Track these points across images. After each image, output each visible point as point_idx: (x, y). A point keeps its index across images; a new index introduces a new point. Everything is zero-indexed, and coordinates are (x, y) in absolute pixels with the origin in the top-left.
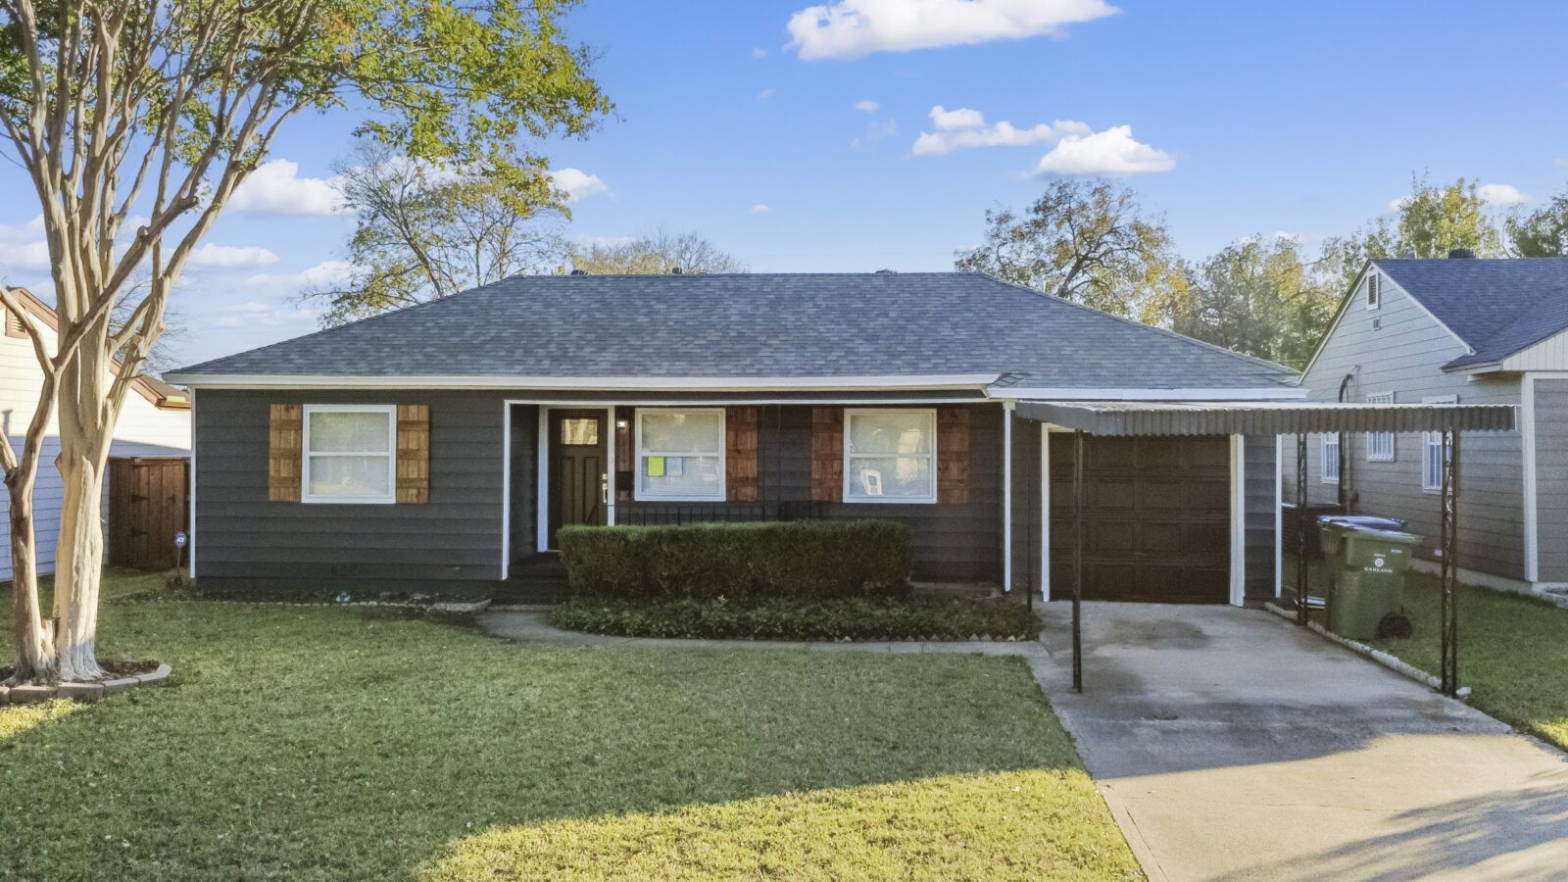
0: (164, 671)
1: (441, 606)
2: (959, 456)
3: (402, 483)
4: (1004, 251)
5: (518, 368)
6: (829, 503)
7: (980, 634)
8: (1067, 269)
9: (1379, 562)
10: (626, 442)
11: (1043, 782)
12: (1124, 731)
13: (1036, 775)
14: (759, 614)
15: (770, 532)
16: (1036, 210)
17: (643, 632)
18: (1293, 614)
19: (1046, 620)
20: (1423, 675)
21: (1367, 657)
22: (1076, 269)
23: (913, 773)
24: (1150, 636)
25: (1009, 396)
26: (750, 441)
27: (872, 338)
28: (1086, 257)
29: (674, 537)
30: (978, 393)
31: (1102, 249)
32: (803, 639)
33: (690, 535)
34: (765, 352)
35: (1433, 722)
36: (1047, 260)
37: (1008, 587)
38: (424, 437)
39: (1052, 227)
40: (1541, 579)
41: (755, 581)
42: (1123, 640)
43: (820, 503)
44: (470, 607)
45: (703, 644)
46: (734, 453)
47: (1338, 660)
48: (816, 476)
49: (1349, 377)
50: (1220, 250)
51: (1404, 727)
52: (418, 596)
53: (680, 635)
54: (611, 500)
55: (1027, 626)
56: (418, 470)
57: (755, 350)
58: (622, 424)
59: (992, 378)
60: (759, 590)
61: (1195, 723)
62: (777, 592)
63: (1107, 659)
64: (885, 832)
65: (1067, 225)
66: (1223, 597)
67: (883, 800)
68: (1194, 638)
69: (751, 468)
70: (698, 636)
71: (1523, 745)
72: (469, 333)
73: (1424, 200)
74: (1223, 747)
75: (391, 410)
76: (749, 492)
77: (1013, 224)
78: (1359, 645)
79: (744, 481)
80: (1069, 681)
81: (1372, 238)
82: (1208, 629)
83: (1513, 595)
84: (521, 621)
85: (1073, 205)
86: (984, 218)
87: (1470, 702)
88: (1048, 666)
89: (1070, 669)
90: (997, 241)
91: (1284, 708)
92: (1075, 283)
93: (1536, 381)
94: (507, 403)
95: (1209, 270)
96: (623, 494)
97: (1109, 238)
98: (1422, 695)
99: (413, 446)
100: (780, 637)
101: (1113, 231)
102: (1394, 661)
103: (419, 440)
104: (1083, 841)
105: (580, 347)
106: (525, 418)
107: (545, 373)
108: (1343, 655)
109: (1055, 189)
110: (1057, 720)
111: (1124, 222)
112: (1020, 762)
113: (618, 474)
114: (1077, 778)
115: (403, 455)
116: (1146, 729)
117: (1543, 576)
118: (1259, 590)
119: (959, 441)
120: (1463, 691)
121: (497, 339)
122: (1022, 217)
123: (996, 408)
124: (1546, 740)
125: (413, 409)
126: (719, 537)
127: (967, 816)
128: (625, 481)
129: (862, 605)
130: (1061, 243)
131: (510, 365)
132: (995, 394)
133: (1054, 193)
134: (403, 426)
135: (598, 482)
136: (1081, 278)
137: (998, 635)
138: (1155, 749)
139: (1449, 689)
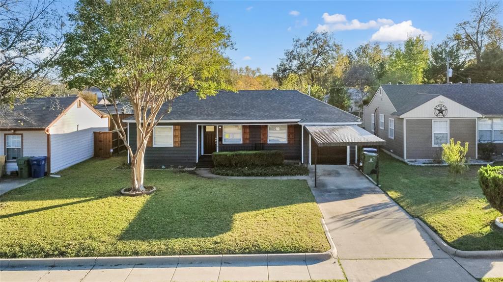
0: (155, 189)
1: (186, 169)
2: (292, 133)
3: (175, 142)
4: (298, 50)
5: (200, 118)
6: (265, 144)
7: (298, 174)
8: (316, 55)
9: (371, 160)
10: (221, 131)
11: (310, 204)
12: (323, 195)
13: (309, 203)
14: (255, 171)
15: (255, 154)
16: (307, 40)
17: (232, 175)
18: (358, 167)
19: (310, 170)
20: (375, 182)
21: (367, 178)
22: (318, 55)
23: (291, 204)
24: (329, 174)
25: (303, 124)
26: (248, 130)
28: (321, 53)
29: (236, 155)
30: (296, 122)
31: (325, 51)
32: (264, 176)
33: (240, 155)
34: (252, 113)
35: (373, 191)
36: (310, 54)
37: (303, 162)
38: (179, 132)
39: (311, 44)
40: (407, 159)
41: (253, 163)
42: (324, 175)
43: (263, 144)
44: (192, 169)
45: (245, 178)
46: (244, 133)
47: (362, 179)
48: (262, 138)
49: (377, 109)
50: (359, 46)
51: (368, 193)
52: (181, 167)
53: (240, 176)
54: (217, 145)
55: (306, 172)
56: (178, 139)
57: (249, 113)
58: (220, 127)
59: (299, 120)
60: (254, 166)
61: (334, 193)
62: (257, 165)
63: (321, 180)
64: (289, 212)
65: (316, 44)
66: (345, 163)
67: (288, 207)
68: (337, 174)
69: (248, 136)
70: (243, 176)
71: (384, 195)
72: (186, 108)
73: (410, 40)
74: (337, 198)
75: (172, 127)
76: (248, 141)
77: (301, 42)
78: (367, 176)
79: (246, 139)
80: (314, 185)
82: (341, 172)
84: (204, 172)
85: (318, 38)
86: (292, 40)
87: (380, 188)
88: (311, 183)
89: (314, 182)
90: (296, 47)
91: (349, 190)
92: (318, 59)
93: (406, 120)
94: (197, 125)
95: (356, 52)
96: (220, 142)
97: (327, 48)
98: (373, 186)
99: (177, 134)
100: (260, 176)
101: (328, 46)
102: (371, 179)
103: (178, 133)
104: (315, 213)
105: (212, 112)
106: (200, 127)
107: (206, 119)
108: (364, 177)
109: (312, 34)
110: (312, 193)
111: (331, 43)
112: (306, 201)
113: (219, 138)
114: (315, 204)
115: (175, 136)
116: (326, 194)
118: (352, 162)
119: (292, 130)
120: (380, 186)
121: (193, 110)
122: (303, 40)
123: (301, 126)
124: (387, 195)
125: (177, 127)
126: (245, 155)
127: (300, 210)
128: (221, 139)
129: (275, 168)
130: (314, 49)
131: (198, 117)
132: (300, 124)
133: (312, 35)
134: (175, 130)
135: (215, 139)
136: (320, 58)
137: (301, 174)
138: (327, 198)
139: (377, 185)
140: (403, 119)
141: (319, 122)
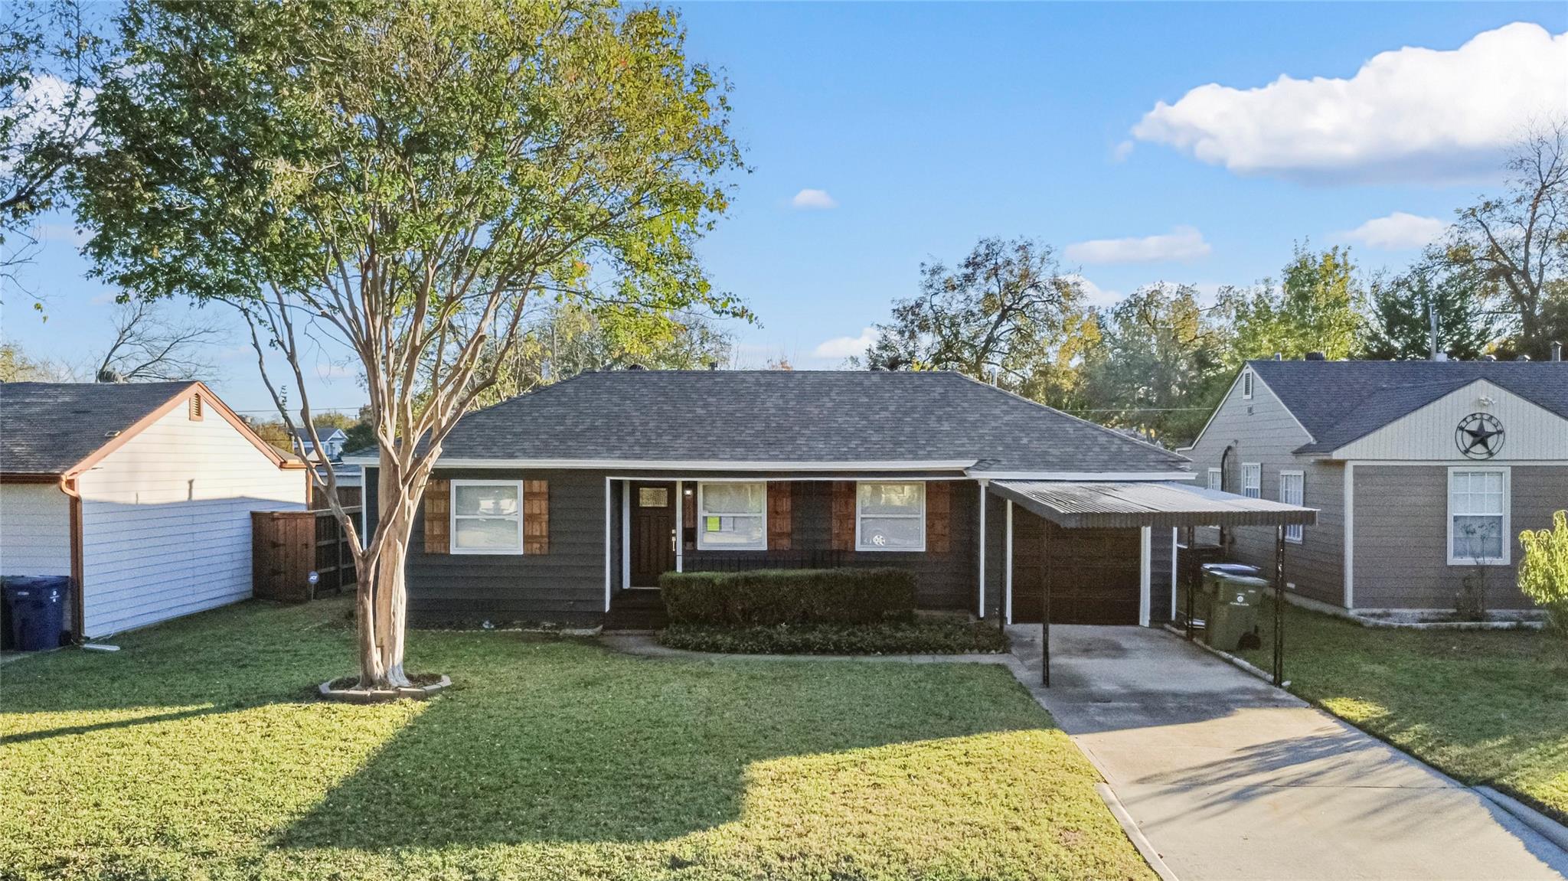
0: (446, 681)
1: (568, 631)
2: (942, 517)
3: (528, 539)
4: (936, 300)
5: (618, 453)
6: (845, 551)
7: (971, 649)
8: (994, 318)
9: (1240, 599)
10: (691, 505)
11: (1042, 736)
12: (1081, 710)
13: (1037, 732)
14: (814, 637)
15: (818, 578)
16: (967, 266)
17: (733, 650)
18: (1183, 632)
19: (1013, 638)
20: (1263, 673)
21: (1230, 662)
22: (1002, 318)
23: (968, 732)
24: (1087, 650)
25: (983, 477)
26: (786, 504)
27: (880, 429)
28: (1010, 308)
29: (747, 581)
30: (960, 473)
31: (1025, 301)
32: (848, 654)
33: (759, 580)
34: (801, 441)
35: (1265, 701)
36: (976, 310)
37: (982, 615)
38: (544, 504)
39: (980, 280)
40: (1355, 607)
41: (804, 612)
42: (1067, 652)
43: (838, 552)
44: (590, 632)
45: (779, 658)
46: (773, 513)
47: (1210, 665)
48: (835, 531)
49: (1229, 448)
50: (1128, 297)
51: (1247, 704)
52: (548, 625)
53: (761, 651)
54: (679, 552)
55: (1001, 642)
56: (540, 529)
57: (793, 439)
58: (688, 492)
59: (970, 463)
60: (807, 620)
61: (1121, 704)
62: (823, 620)
63: (1061, 666)
64: (964, 759)
65: (993, 279)
66: (1134, 620)
67: (958, 745)
68: (1116, 651)
69: (785, 525)
70: (773, 653)
71: (1314, 714)
72: (569, 422)
73: (1304, 265)
74: (1139, 718)
75: (519, 484)
76: (785, 544)
77: (945, 275)
78: (1225, 655)
79: (781, 535)
80: (1041, 681)
81: (1259, 296)
82: (1125, 644)
83: (1336, 617)
84: (631, 640)
85: (1000, 261)
86: (919, 270)
87: (1290, 690)
88: (1025, 673)
89: (1040, 673)
90: (931, 291)
91: (1176, 695)
92: (1001, 329)
93: (1355, 467)
94: (608, 479)
95: (1117, 315)
96: (689, 545)
97: (1031, 291)
98: (1260, 686)
99: (536, 511)
100: (831, 653)
101: (1034, 286)
102: (1247, 665)
103: (540, 506)
104: (1069, 762)
105: (660, 435)
106: (617, 486)
107: (639, 457)
108: (1214, 661)
109: (984, 246)
110: (1038, 703)
111: (1044, 278)
112: (1026, 726)
113: (684, 529)
114: (1058, 733)
115: (529, 518)
116: (1093, 708)
117: (1357, 603)
118: (1160, 614)
119: (944, 505)
120: (1286, 683)
121: (593, 428)
122: (954, 270)
123: (974, 484)
124: (1328, 711)
125: (536, 483)
126: (779, 582)
127: (1006, 751)
128: (690, 535)
129: (886, 629)
130: (989, 295)
131: (610, 451)
132: (974, 475)
133: (982, 250)
134: (528, 496)
135: (670, 536)
136: (1006, 326)
137: (984, 649)
138: (1101, 719)
139: (1277, 683)
140: (1341, 463)
141: (1041, 469)
